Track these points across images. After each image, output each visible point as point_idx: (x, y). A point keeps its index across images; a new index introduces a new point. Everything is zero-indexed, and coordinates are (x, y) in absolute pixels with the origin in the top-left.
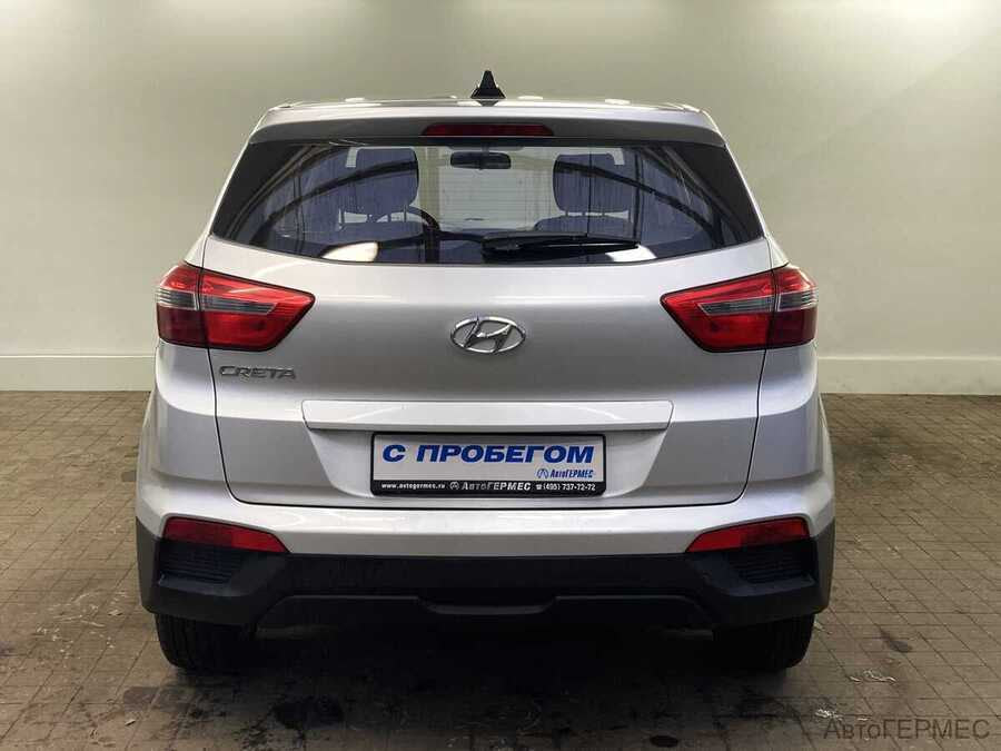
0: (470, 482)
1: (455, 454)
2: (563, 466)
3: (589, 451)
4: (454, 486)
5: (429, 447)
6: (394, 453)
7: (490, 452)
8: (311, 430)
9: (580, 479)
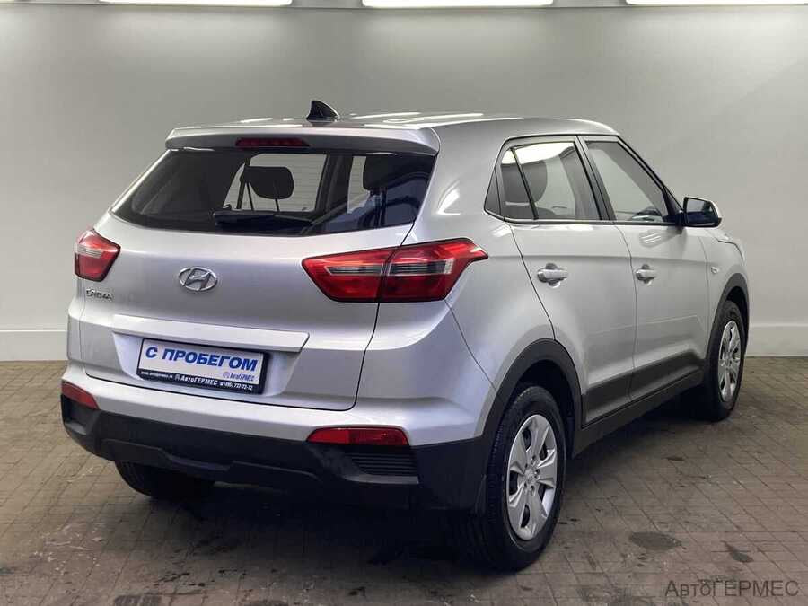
0: (186, 376)
1: (182, 356)
2: (238, 371)
3: (255, 362)
4: (177, 377)
5: (169, 351)
6: (152, 352)
7: (200, 359)
8: (116, 333)
9: (244, 381)
